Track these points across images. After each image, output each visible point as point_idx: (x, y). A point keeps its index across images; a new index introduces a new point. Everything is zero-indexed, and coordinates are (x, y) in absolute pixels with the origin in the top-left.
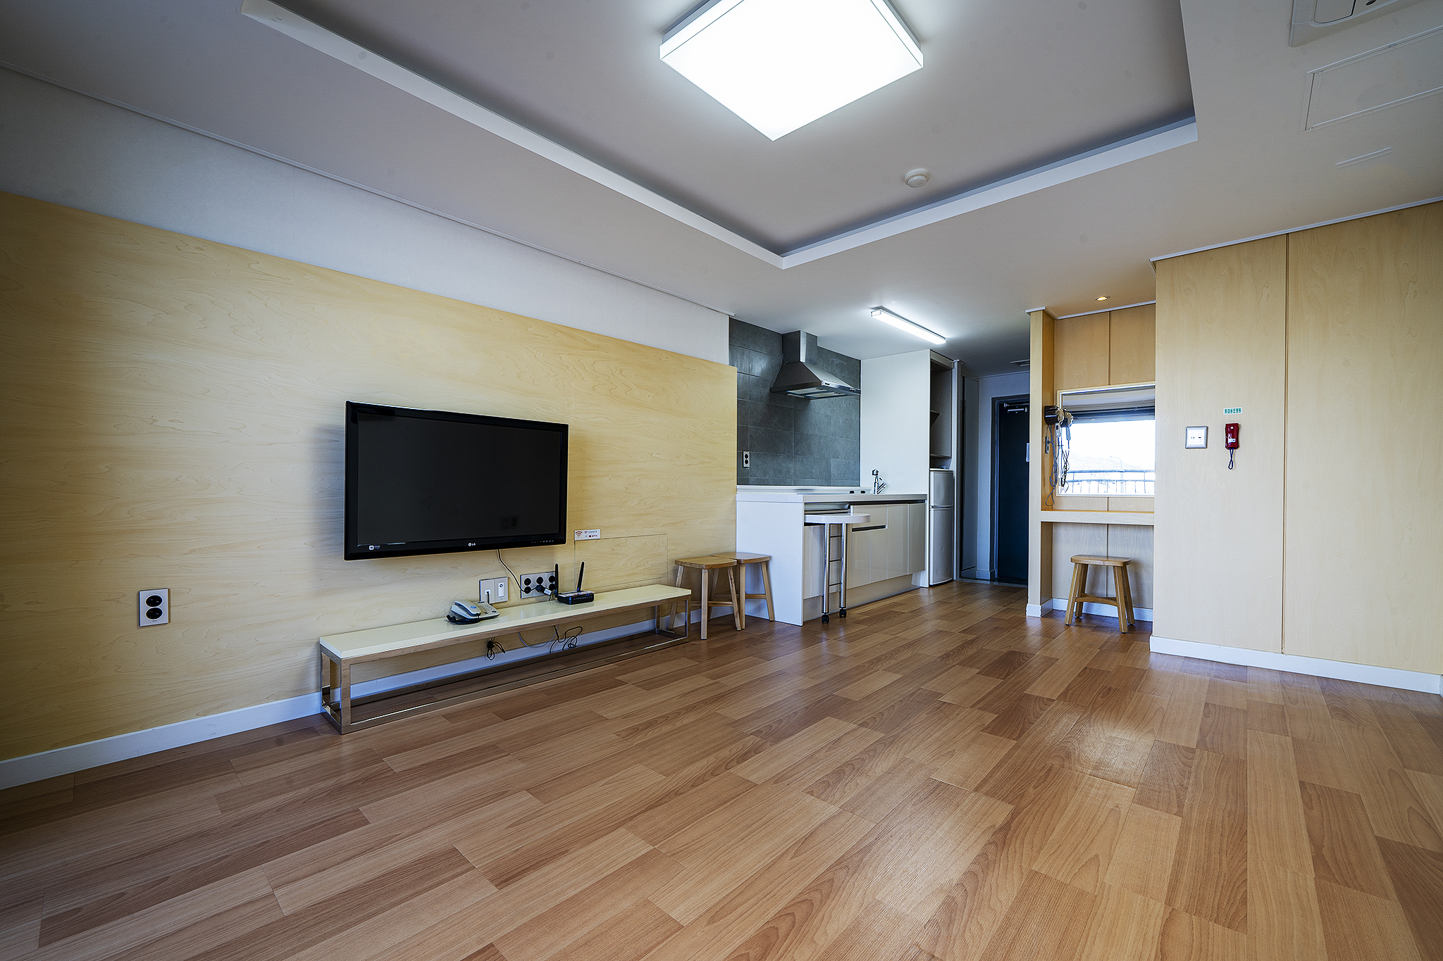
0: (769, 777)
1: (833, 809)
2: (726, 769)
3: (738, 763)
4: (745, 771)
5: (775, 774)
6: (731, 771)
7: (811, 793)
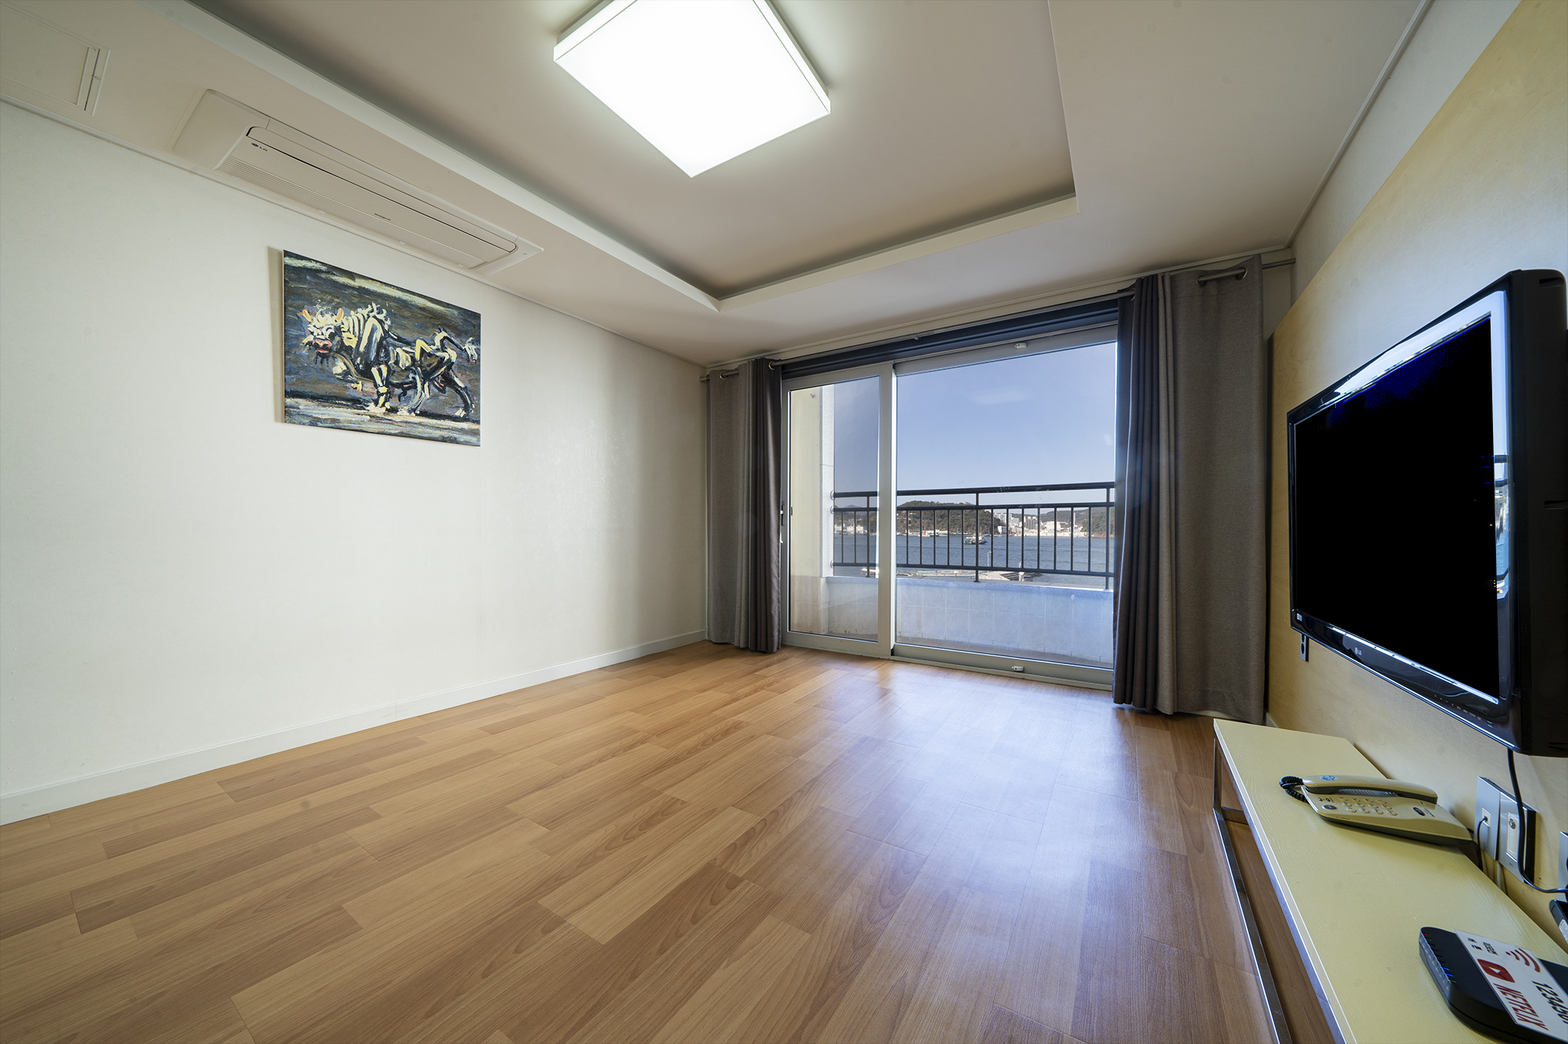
0: (721, 814)
1: (668, 792)
2: (764, 819)
3: (753, 828)
4: (746, 820)
5: (714, 819)
6: (759, 819)
7: (683, 802)
